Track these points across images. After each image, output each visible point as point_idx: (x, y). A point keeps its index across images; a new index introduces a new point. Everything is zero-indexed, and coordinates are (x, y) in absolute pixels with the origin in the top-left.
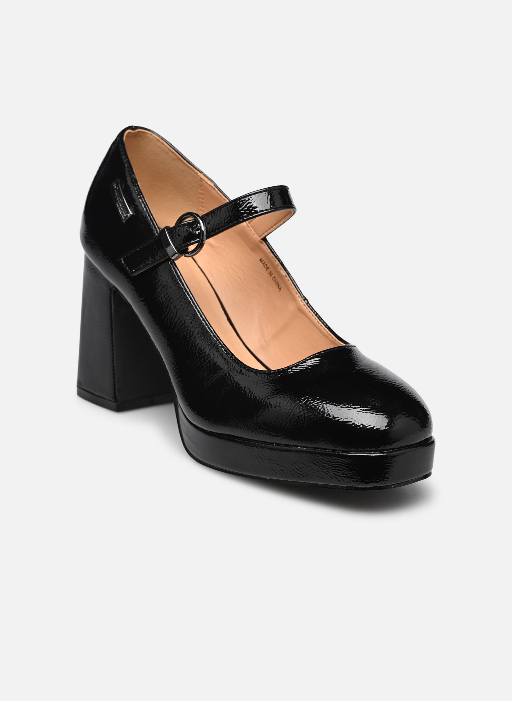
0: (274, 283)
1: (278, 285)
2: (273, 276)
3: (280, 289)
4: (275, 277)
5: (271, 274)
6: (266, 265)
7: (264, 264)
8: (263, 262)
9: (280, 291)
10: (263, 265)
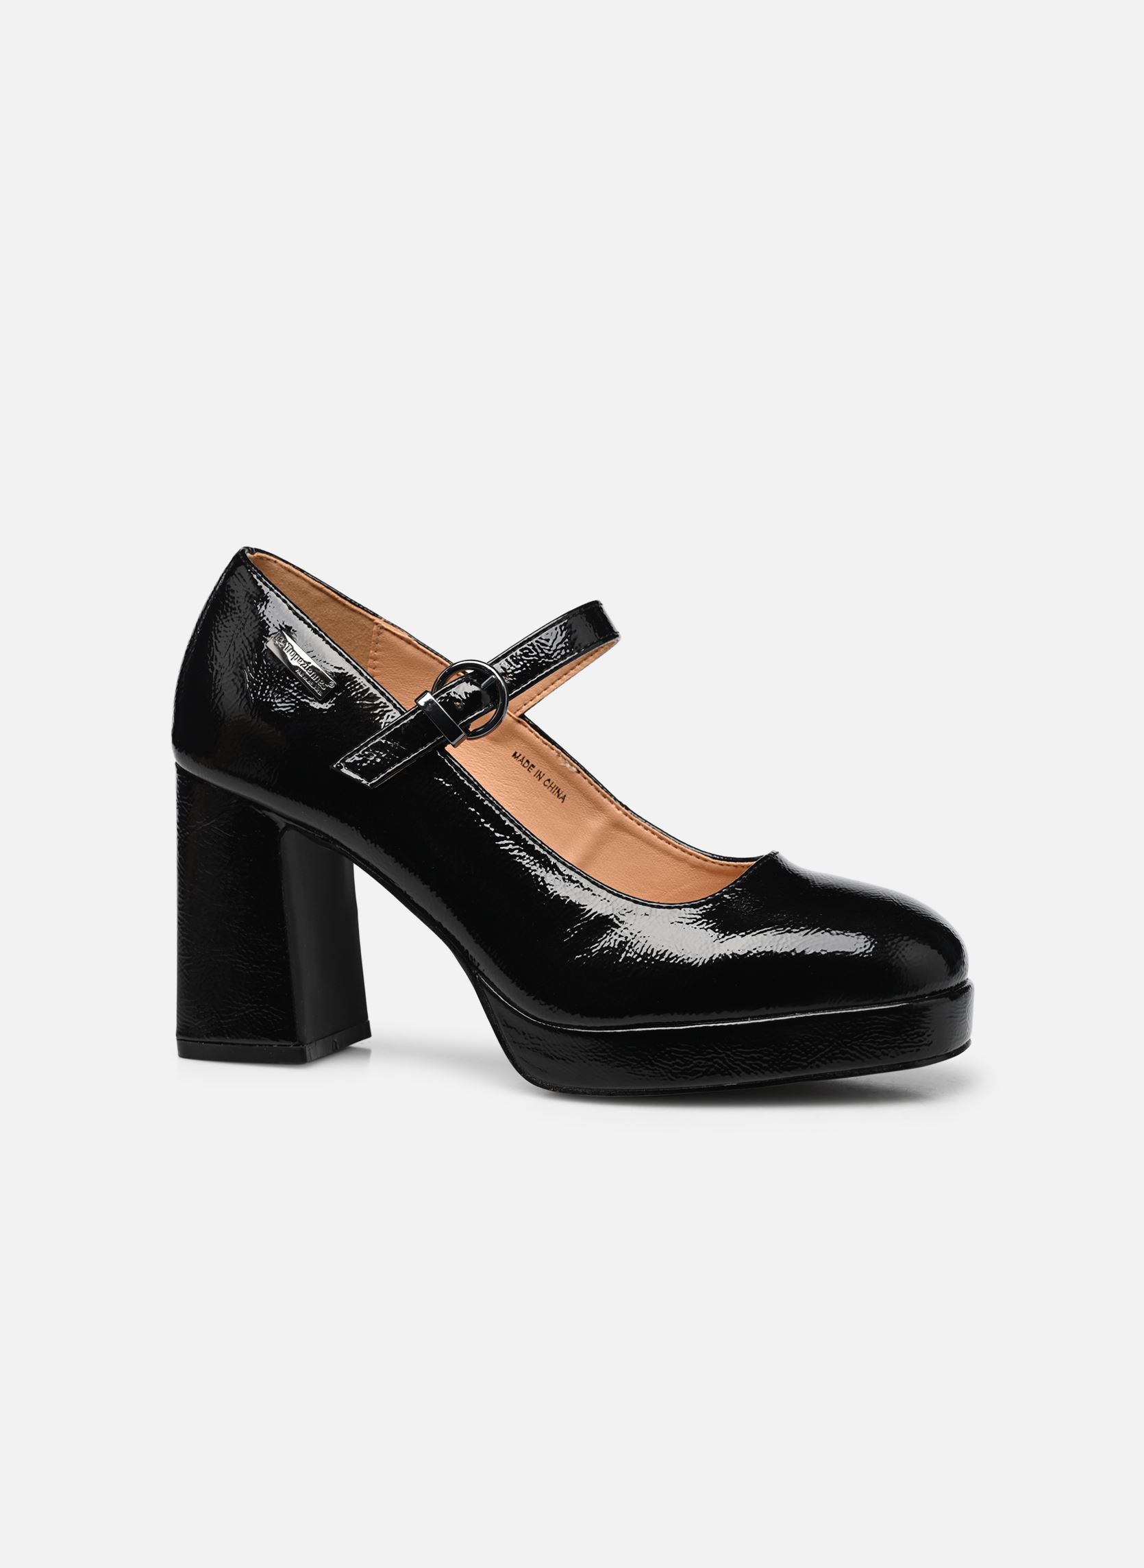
0: (548, 792)
1: (558, 792)
2: (544, 779)
3: (563, 798)
4: (549, 780)
5: (539, 776)
6: (528, 761)
7: (522, 761)
8: (520, 758)
9: (563, 802)
10: (520, 762)
